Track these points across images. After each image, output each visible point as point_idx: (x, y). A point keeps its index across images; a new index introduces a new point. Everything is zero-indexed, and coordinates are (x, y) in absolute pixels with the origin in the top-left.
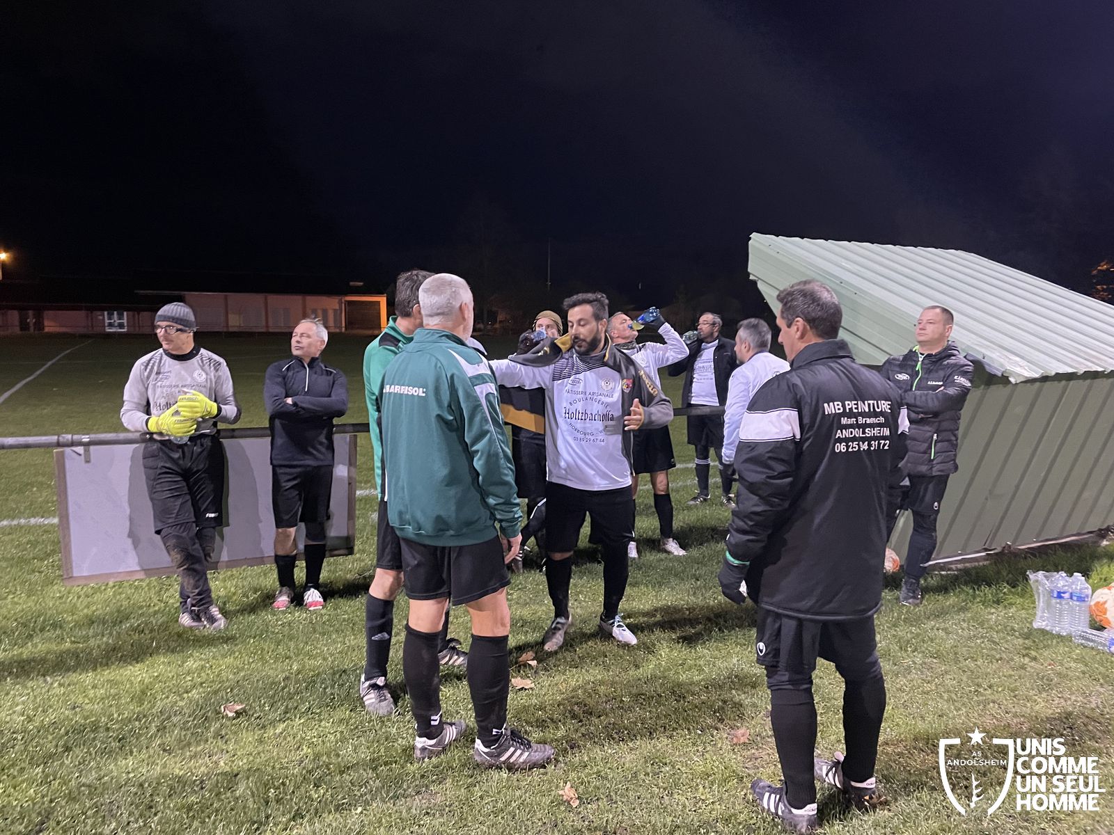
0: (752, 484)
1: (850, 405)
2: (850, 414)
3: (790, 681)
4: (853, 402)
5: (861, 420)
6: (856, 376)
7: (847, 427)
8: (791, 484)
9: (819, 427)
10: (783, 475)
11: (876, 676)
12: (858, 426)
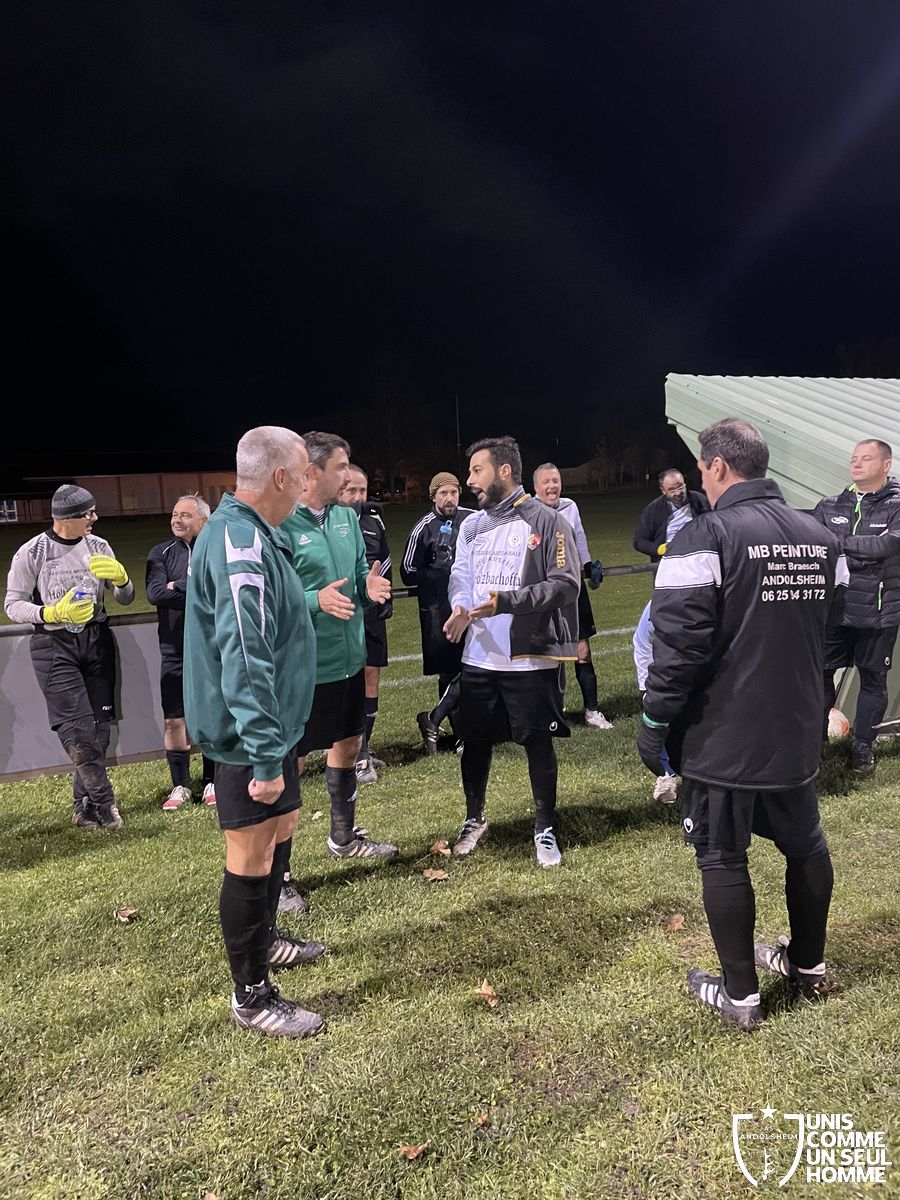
0: (666, 634)
1: (778, 549)
2: (779, 559)
3: (723, 860)
4: (782, 546)
5: (792, 566)
6: (787, 519)
7: (775, 573)
8: (712, 634)
9: (743, 572)
10: (702, 625)
11: (820, 852)
12: (787, 572)
